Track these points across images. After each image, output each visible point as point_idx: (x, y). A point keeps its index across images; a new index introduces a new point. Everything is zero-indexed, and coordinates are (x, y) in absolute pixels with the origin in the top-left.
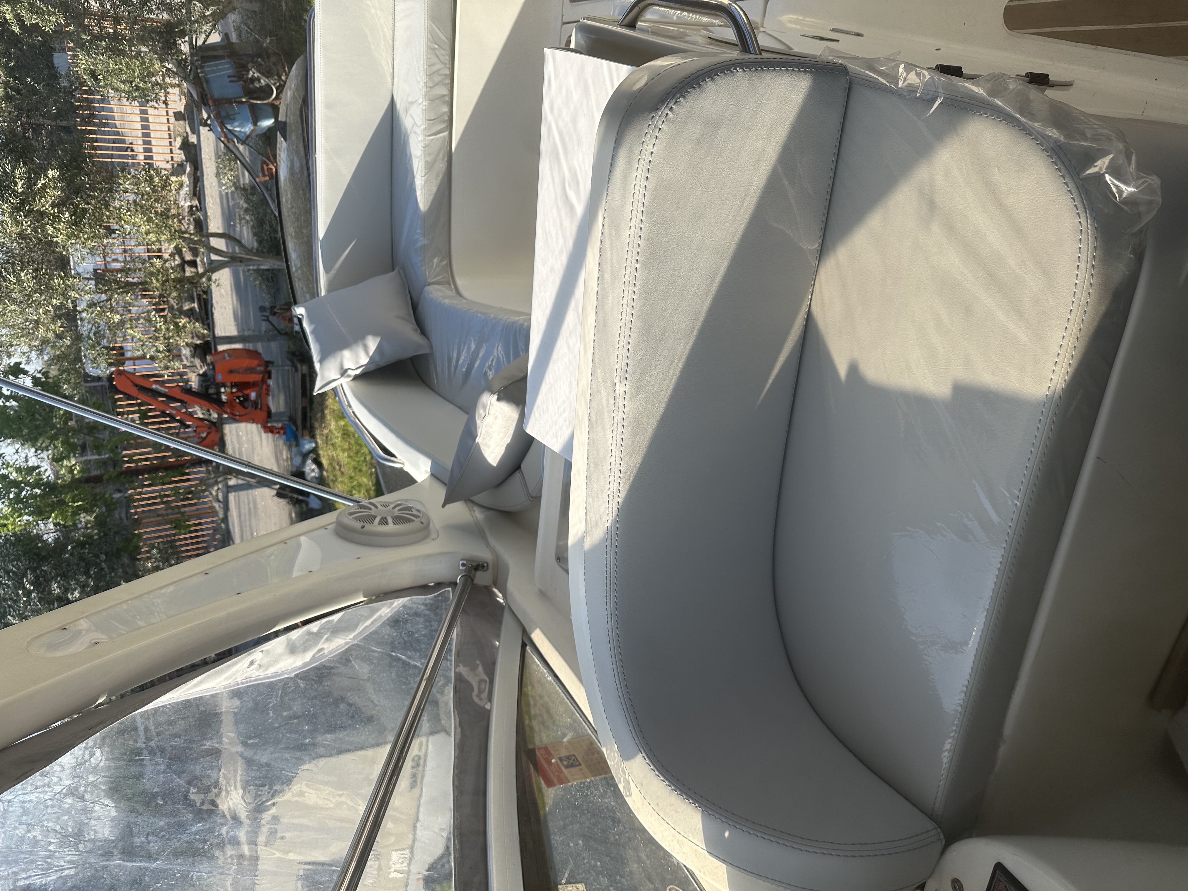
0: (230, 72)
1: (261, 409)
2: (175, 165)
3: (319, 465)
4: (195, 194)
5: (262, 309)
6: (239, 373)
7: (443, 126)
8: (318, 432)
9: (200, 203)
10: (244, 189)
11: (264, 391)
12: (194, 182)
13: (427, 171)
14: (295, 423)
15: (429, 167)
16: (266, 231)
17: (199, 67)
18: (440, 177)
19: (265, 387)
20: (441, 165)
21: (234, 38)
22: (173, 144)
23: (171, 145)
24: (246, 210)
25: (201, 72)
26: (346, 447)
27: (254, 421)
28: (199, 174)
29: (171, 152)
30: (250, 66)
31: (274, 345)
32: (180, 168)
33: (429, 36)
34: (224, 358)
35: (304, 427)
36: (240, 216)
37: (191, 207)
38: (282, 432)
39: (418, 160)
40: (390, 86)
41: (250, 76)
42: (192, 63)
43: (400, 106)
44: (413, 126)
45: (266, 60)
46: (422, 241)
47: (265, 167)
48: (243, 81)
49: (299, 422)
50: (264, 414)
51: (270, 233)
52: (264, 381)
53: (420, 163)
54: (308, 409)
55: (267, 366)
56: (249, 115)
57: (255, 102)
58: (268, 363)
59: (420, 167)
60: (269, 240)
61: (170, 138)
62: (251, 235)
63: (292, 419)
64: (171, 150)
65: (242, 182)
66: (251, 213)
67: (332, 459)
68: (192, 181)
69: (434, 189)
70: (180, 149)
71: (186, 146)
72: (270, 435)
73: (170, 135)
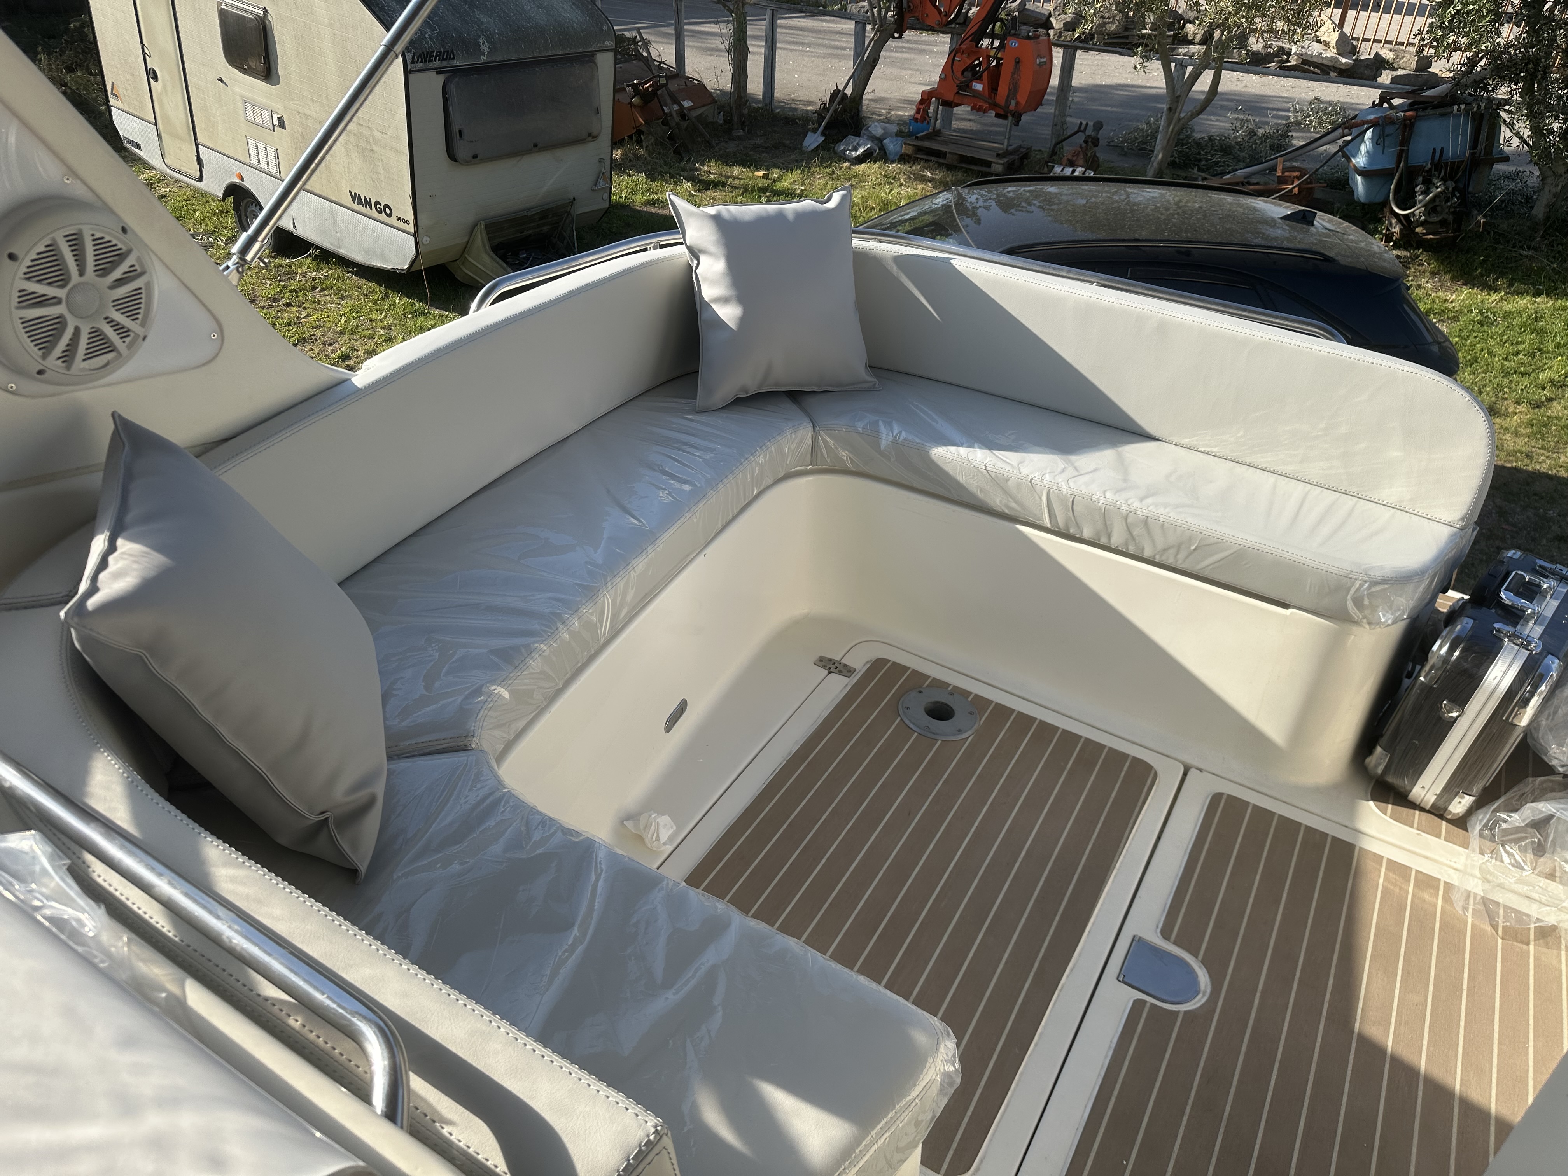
0: (1450, 152)
1: (958, 93)
2: (1355, 43)
3: (860, 160)
4: (1305, 62)
5: (1099, 126)
6: (1013, 73)
7: (1061, 522)
8: (906, 167)
9: (1291, 68)
10: (1285, 136)
11: (979, 104)
12: (1323, 64)
13: (993, 475)
14: (928, 137)
15: (999, 482)
16: (1212, 156)
17: (1468, 107)
18: (980, 495)
19: (985, 106)
20: (998, 501)
21: (1499, 167)
22: (1386, 45)
23: (1386, 42)
24: (1252, 133)
25: (1459, 110)
26: (870, 203)
27: (942, 80)
28: (1333, 74)
29: (1375, 41)
30: (1451, 184)
31: (1046, 131)
32: (1349, 48)
33: (1212, 541)
34: (1040, 56)
35: (919, 149)
36: (1247, 121)
37: (1289, 54)
38: (919, 116)
39: (1015, 464)
40: (1175, 439)
41: (1435, 181)
42: (1479, 99)
43: (1135, 451)
44: (1076, 468)
45: (1452, 210)
46: (886, 438)
47: (1297, 174)
48: (1430, 169)
49: (926, 144)
50: (950, 97)
51: (1207, 160)
52: (994, 106)
53: (1008, 468)
54: (941, 161)
55: (1013, 116)
56: (1379, 167)
57: (1396, 178)
58: (1017, 117)
59: (1004, 466)
60: (1198, 156)
61: (1398, 43)
62: (1214, 131)
63: (935, 134)
64: (1380, 41)
65: (1295, 134)
66: (1247, 139)
67: (862, 178)
68: (1325, 62)
69: (962, 479)
70: (1377, 54)
71: (1380, 64)
72: (919, 97)
73: (1402, 44)
